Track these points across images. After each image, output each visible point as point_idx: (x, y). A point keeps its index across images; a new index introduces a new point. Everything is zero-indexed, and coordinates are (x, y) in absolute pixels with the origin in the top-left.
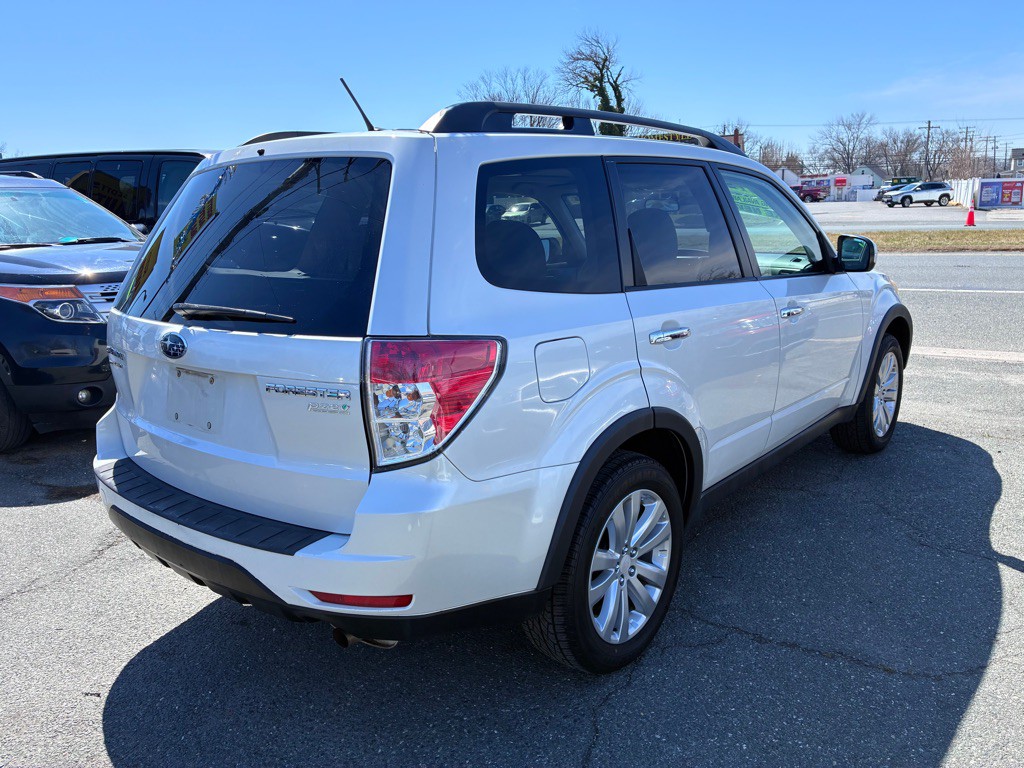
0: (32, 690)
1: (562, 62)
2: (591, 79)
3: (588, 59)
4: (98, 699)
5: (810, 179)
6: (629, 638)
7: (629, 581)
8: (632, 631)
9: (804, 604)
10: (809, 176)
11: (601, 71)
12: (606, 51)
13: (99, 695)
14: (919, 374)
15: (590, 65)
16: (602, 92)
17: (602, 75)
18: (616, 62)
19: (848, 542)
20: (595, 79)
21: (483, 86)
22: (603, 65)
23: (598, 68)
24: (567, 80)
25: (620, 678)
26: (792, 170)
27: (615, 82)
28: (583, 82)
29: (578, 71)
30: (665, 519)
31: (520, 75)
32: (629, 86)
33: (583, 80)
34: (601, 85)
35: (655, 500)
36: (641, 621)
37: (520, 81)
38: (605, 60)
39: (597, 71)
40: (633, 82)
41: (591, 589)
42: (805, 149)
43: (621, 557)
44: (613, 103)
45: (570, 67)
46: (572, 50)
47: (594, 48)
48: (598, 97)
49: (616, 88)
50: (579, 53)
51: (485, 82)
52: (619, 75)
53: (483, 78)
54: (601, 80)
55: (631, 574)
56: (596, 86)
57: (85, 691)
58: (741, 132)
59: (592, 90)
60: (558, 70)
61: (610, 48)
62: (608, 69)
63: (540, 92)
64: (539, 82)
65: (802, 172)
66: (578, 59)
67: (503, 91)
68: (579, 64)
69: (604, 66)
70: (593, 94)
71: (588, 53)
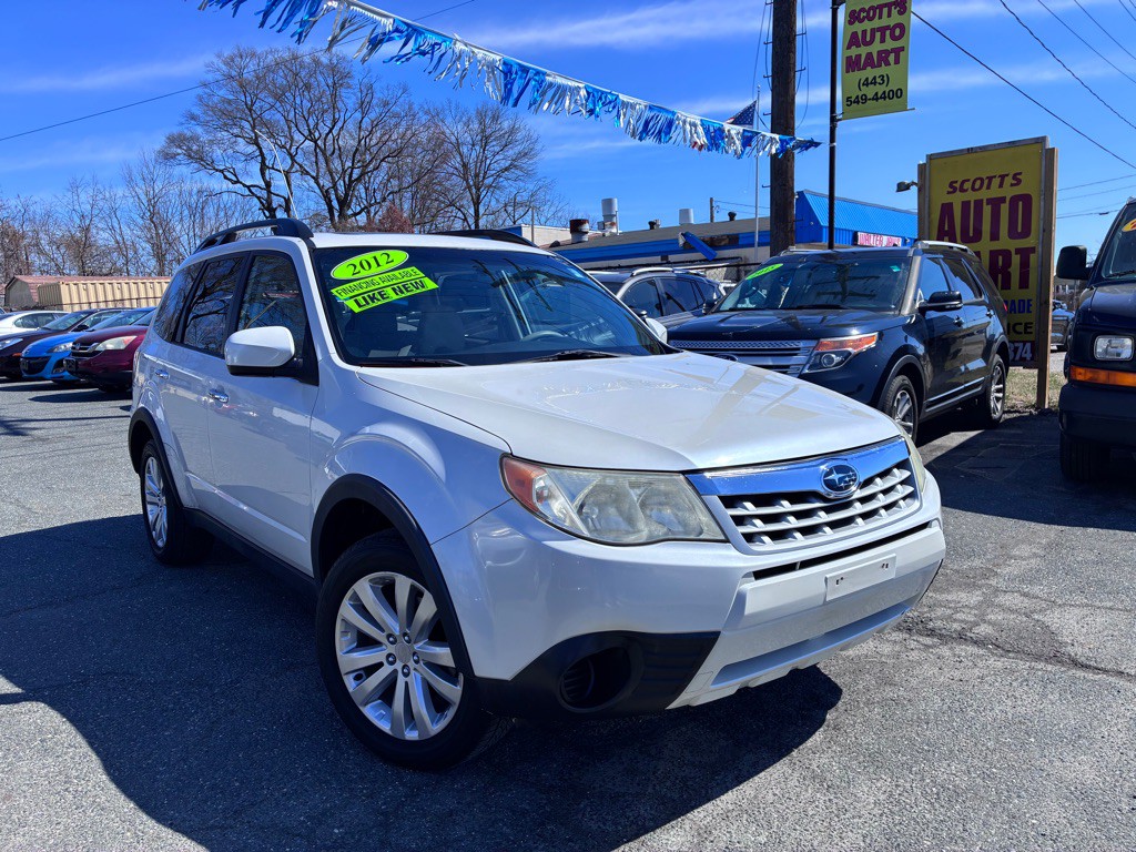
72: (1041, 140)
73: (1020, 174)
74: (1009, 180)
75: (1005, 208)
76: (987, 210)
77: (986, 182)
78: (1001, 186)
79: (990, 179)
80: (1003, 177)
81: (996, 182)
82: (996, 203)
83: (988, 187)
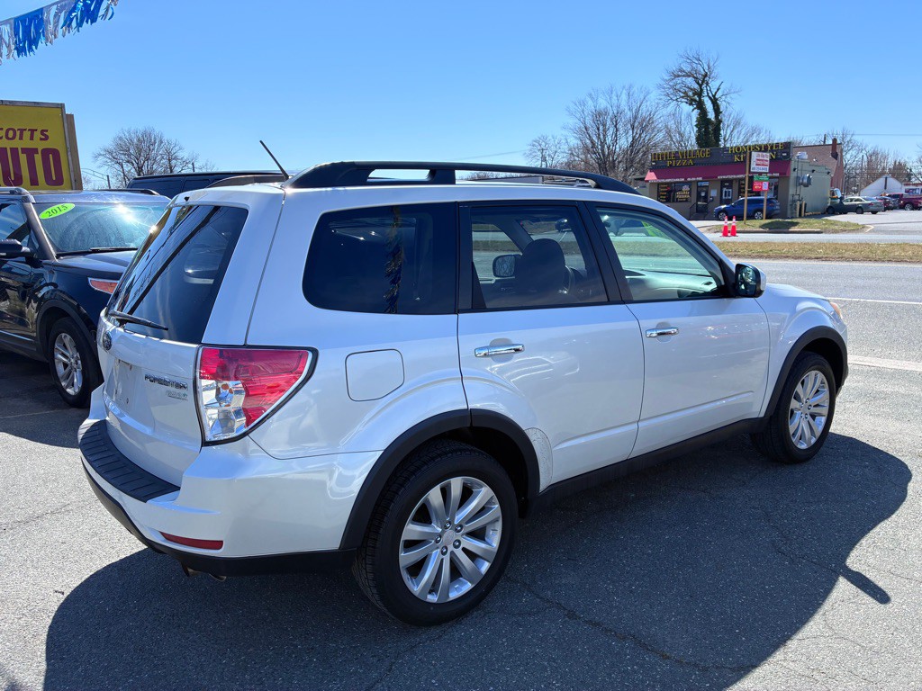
0: (24, 585)
1: (665, 80)
2: (690, 94)
3: (689, 76)
4: (61, 596)
5: (914, 187)
6: (449, 600)
7: (452, 553)
8: (453, 595)
9: (631, 592)
10: (914, 184)
11: (701, 86)
12: (706, 67)
13: (63, 593)
14: (902, 391)
15: (690, 82)
16: (700, 106)
17: (702, 90)
18: (715, 78)
19: (711, 542)
20: (694, 94)
21: (590, 102)
22: (703, 80)
23: (698, 83)
24: (668, 95)
25: (435, 631)
26: (897, 179)
27: (714, 96)
28: (683, 97)
29: (678, 87)
30: (495, 504)
31: (624, 91)
32: (728, 99)
33: (682, 95)
34: (700, 99)
35: (482, 487)
36: (465, 587)
37: (624, 97)
38: (706, 75)
39: (696, 86)
40: (732, 95)
41: (402, 554)
42: (915, 158)
43: (443, 532)
44: (711, 115)
45: (671, 84)
46: (674, 69)
47: (694, 65)
48: (696, 110)
49: (714, 102)
50: (681, 71)
51: (592, 99)
52: (718, 90)
53: (590, 95)
54: (700, 94)
55: (456, 547)
56: (695, 101)
57: (56, 589)
58: (839, 142)
59: (691, 104)
60: (660, 86)
61: (711, 65)
62: (707, 84)
63: (643, 107)
64: (642, 98)
65: (910, 179)
66: (679, 76)
67: (609, 106)
68: (679, 80)
69: (703, 82)
70: (691, 107)
71: (689, 70)
72: (61, 107)
73: (47, 131)
74: (37, 135)
75: (38, 158)
76: (23, 158)
77: (18, 133)
78: (32, 138)
79: (22, 131)
80: (32, 131)
81: (27, 134)
82: (30, 153)
83: (21, 138)
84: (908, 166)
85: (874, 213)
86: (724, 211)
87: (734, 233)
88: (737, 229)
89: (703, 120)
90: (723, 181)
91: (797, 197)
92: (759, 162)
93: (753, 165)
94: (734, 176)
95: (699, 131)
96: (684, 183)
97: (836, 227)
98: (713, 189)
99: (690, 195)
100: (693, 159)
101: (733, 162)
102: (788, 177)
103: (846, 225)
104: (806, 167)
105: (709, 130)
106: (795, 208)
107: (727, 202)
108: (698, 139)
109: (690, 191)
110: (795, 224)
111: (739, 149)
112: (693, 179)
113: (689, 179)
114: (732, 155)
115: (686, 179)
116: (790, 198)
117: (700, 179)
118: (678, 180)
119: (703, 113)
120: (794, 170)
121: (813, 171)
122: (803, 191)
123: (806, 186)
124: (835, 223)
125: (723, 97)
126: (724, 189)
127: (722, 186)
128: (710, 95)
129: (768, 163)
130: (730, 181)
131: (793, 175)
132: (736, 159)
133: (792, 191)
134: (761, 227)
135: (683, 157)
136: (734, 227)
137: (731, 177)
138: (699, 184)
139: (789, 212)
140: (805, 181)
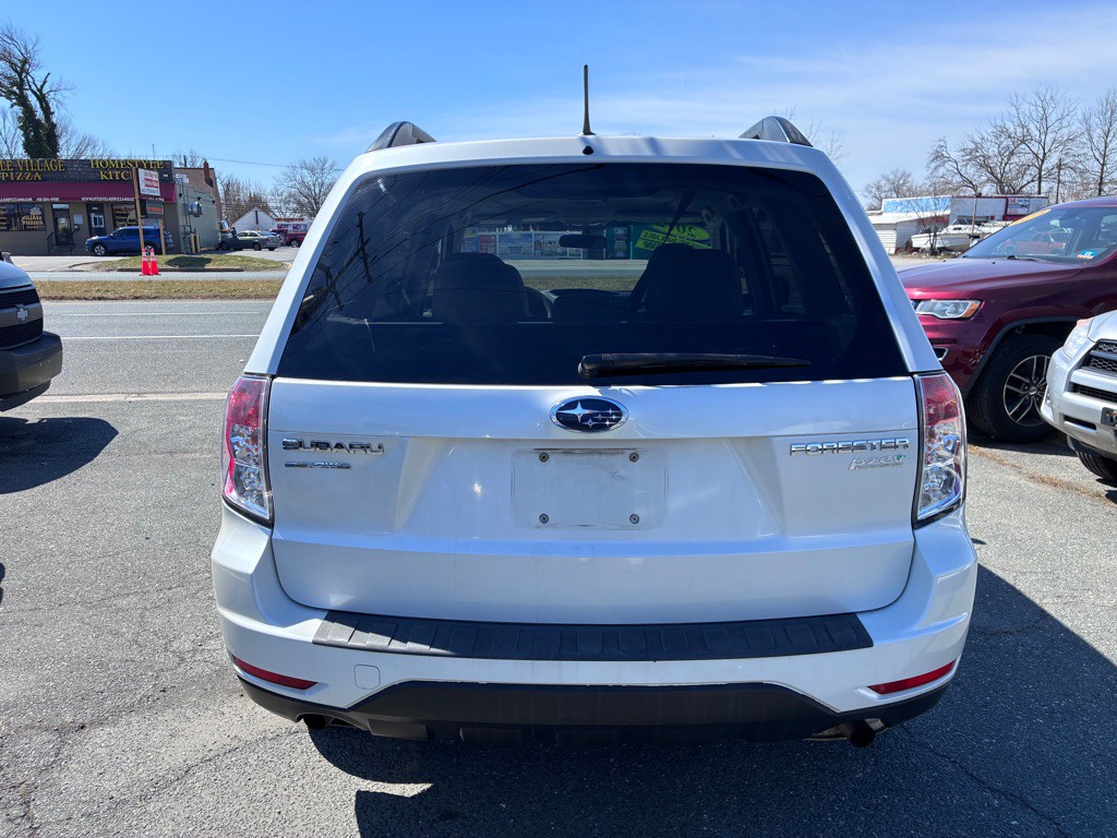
5: (285, 223)
10: (283, 219)
11: (19, 75)
12: (23, 51)
16: (22, 101)
17: (22, 80)
18: (38, 66)
20: (12, 85)
22: (22, 67)
23: (16, 71)
27: (40, 90)
32: (58, 97)
34: (21, 92)
38: (24, 62)
39: (14, 75)
40: (65, 93)
44: (40, 114)
47: (7, 46)
48: (16, 108)
49: (42, 99)
52: (45, 82)
54: (21, 85)
56: (15, 93)
59: (9, 98)
61: (30, 47)
62: (28, 73)
69: (22, 69)
70: (10, 103)
84: (264, 197)
85: (272, 249)
86: (96, 243)
87: (155, 271)
88: (159, 267)
89: (28, 121)
90: (89, 205)
91: (188, 229)
92: (148, 183)
93: (142, 186)
94: (105, 199)
95: (26, 135)
96: (32, 205)
97: (256, 264)
98: (78, 213)
99: (43, 220)
100: (39, 173)
101: (99, 180)
102: (175, 204)
103: (264, 261)
104: (191, 193)
105: (41, 134)
106: (190, 243)
107: (100, 232)
108: (27, 146)
109: (43, 215)
110: (209, 261)
111: (104, 163)
112: (46, 199)
113: (39, 200)
114: (96, 170)
115: (34, 199)
116: (182, 229)
117: (57, 199)
118: (22, 200)
119: (28, 110)
120: (181, 195)
121: (199, 199)
122: (193, 221)
123: (197, 216)
124: (251, 260)
125: (52, 93)
126: (93, 215)
127: (89, 211)
128: (33, 87)
129: (157, 185)
130: (100, 205)
131: (180, 202)
132: (103, 177)
133: (182, 221)
134: (167, 263)
135: (24, 168)
136: (154, 263)
137: (100, 199)
138: (55, 206)
139: (183, 246)
140: (195, 210)
